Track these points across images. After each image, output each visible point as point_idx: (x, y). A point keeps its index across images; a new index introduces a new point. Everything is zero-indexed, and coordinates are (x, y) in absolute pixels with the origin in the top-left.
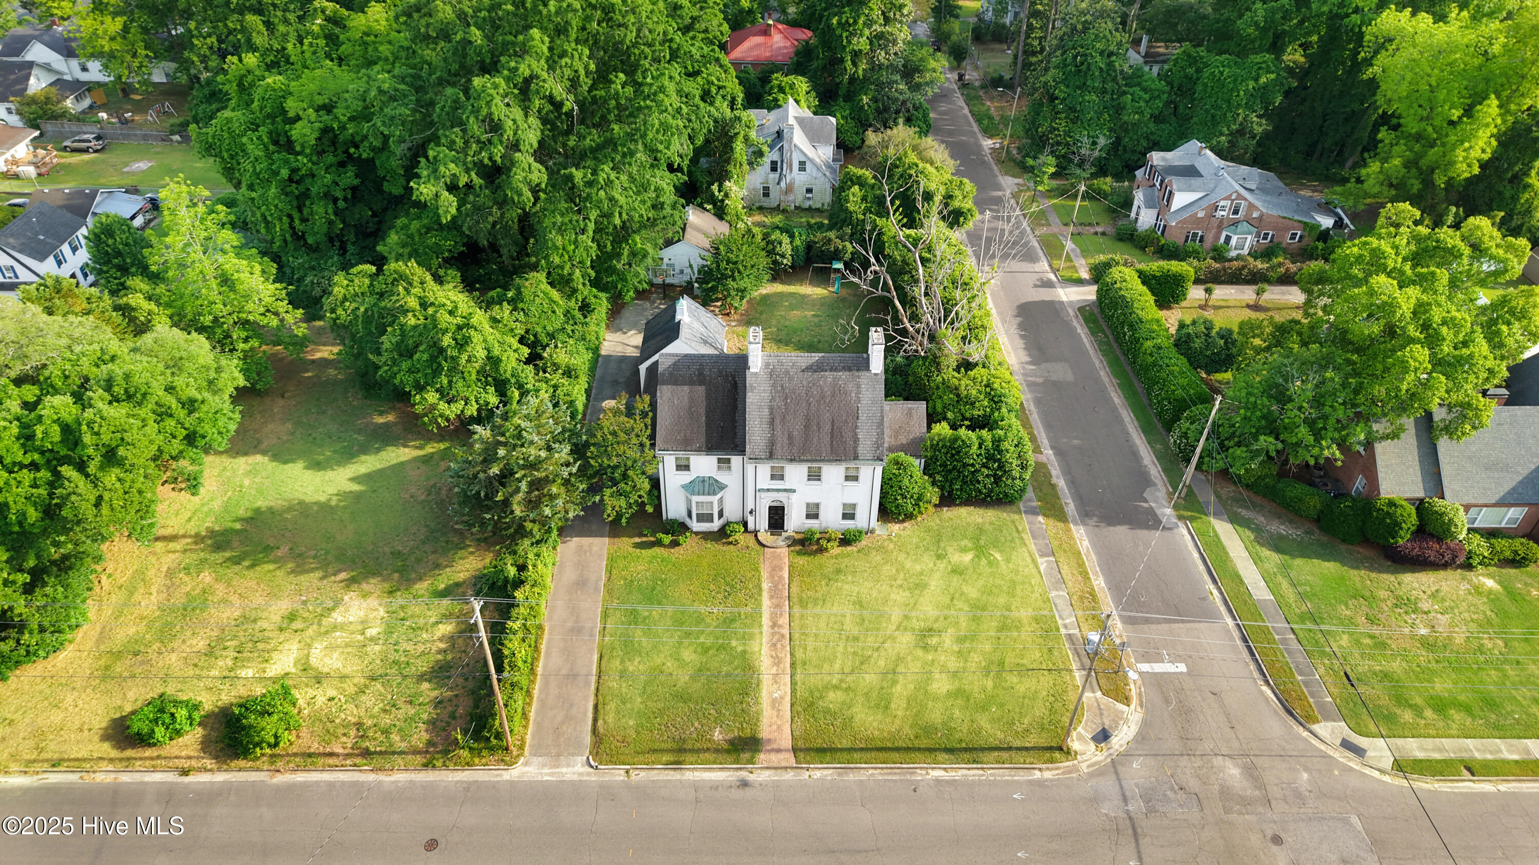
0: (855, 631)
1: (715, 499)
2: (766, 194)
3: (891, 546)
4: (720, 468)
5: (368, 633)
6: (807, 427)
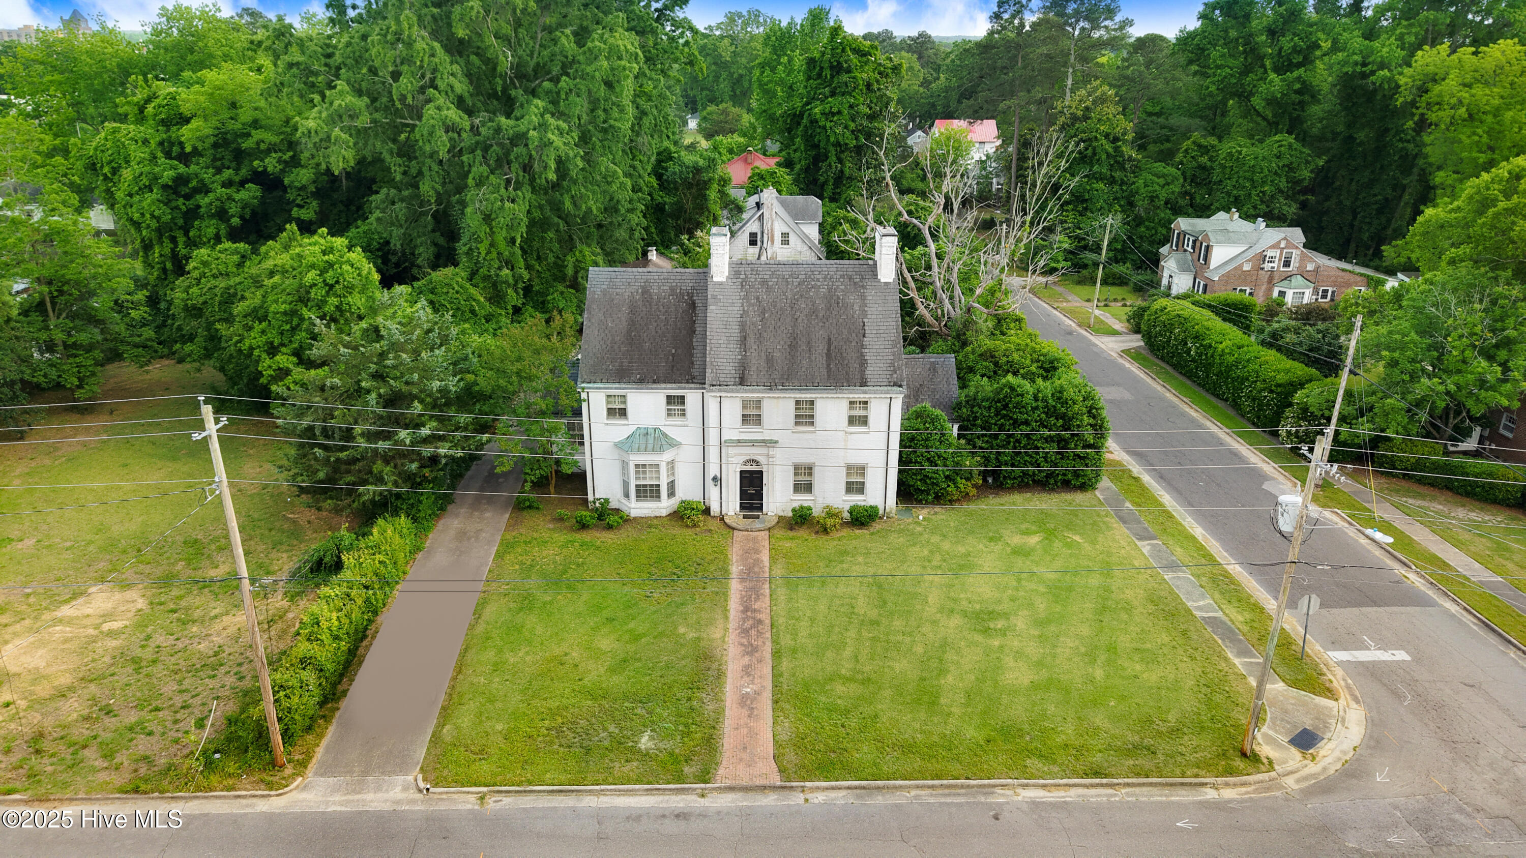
0: (873, 614)
1: (666, 458)
3: (919, 529)
4: (669, 413)
5: (106, 627)
6: (793, 347)
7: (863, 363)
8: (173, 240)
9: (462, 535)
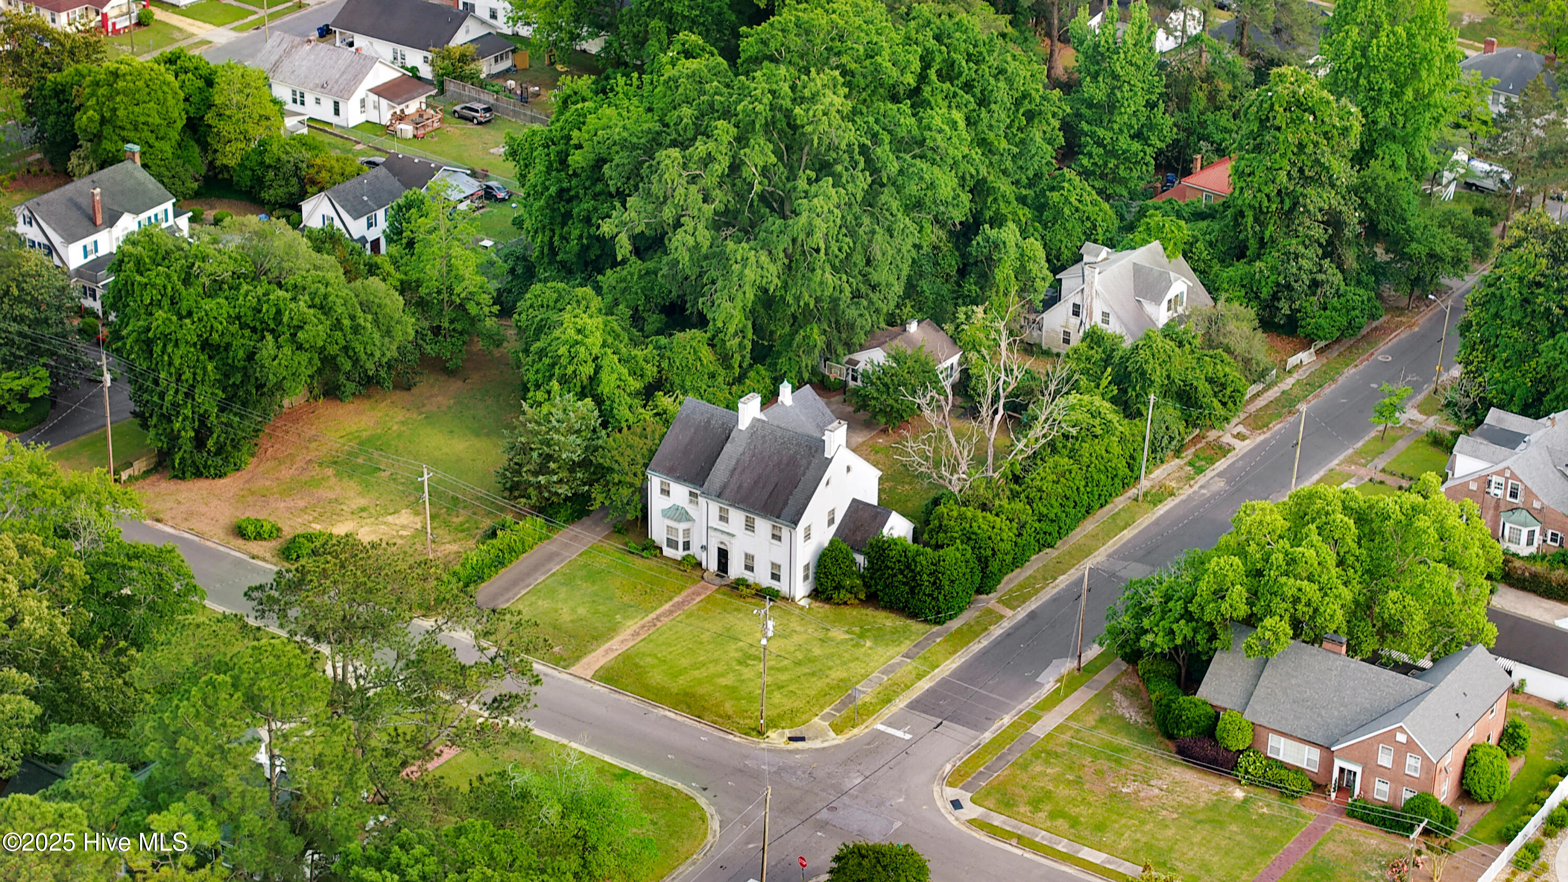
1: (682, 526)
2: (1067, 341)
3: (797, 612)
4: (691, 501)
5: (401, 533)
6: (756, 483)
7: (786, 503)
8: (553, 231)
9: (575, 538)
